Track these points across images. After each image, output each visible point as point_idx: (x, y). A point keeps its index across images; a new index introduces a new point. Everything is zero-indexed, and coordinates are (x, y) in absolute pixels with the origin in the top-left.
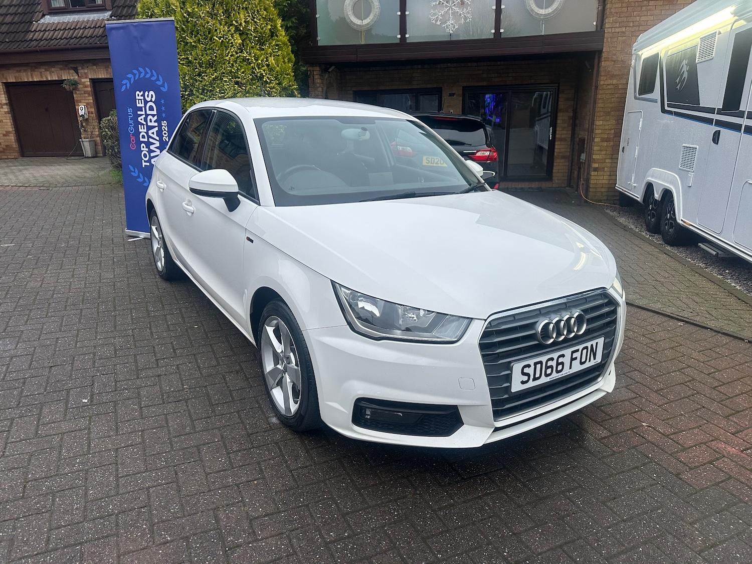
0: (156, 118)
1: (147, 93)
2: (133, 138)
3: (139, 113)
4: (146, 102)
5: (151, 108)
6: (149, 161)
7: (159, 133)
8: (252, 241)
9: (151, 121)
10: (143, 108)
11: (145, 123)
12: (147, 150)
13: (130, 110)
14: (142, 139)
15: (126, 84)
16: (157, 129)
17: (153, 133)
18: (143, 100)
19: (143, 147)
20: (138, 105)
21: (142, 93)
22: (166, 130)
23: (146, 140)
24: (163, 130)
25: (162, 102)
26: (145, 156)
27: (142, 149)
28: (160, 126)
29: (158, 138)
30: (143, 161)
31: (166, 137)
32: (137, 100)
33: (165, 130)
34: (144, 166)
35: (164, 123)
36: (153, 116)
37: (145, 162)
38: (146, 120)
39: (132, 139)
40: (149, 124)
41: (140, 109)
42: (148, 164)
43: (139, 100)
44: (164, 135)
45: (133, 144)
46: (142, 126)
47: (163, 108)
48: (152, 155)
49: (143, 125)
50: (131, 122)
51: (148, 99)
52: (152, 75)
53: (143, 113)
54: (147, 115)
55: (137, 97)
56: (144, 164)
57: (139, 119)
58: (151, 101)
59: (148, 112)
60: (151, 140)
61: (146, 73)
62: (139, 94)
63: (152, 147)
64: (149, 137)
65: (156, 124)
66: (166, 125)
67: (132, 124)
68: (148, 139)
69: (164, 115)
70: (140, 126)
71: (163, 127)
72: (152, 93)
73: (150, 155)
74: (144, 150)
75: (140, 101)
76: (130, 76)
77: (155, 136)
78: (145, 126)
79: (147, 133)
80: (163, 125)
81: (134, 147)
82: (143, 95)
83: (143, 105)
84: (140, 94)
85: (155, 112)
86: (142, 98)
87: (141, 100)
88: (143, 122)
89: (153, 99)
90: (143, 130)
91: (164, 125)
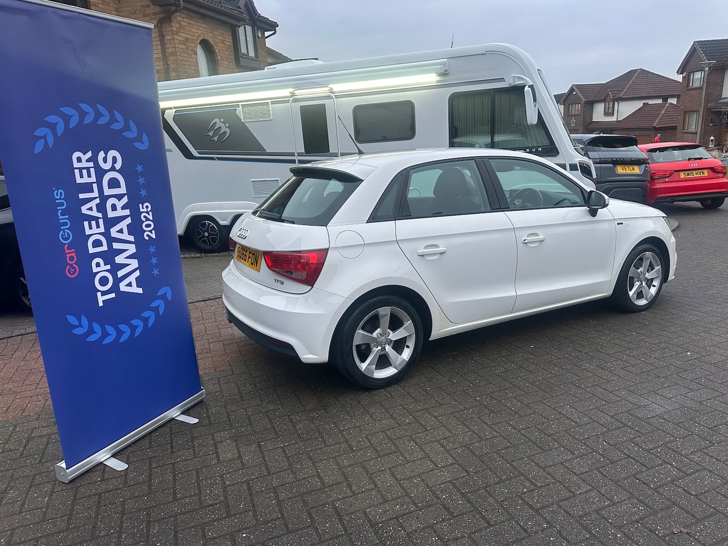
0: (125, 200)
1: (101, 155)
2: (70, 253)
3: (82, 196)
4: (100, 173)
5: (114, 183)
6: (115, 288)
7: (135, 228)
8: (622, 224)
9: (114, 207)
10: (95, 186)
11: (100, 215)
12: (108, 267)
13: (59, 195)
14: (92, 250)
15: (45, 137)
16: (128, 221)
17: (121, 231)
18: (92, 171)
19: (98, 265)
20: (79, 180)
21: (89, 154)
22: (151, 217)
23: (105, 248)
24: (144, 220)
25: (139, 168)
26: (104, 281)
27: (95, 270)
28: (136, 215)
29: (132, 238)
30: (99, 294)
31: (151, 231)
32: (77, 172)
33: (147, 219)
34: (101, 304)
35: (145, 208)
36: (119, 197)
37: (104, 293)
38: (101, 208)
39: (68, 256)
40: (111, 214)
41: (88, 188)
42: (113, 295)
43: (81, 169)
44: (145, 229)
45: (71, 265)
46: (93, 223)
47: (141, 180)
48: (120, 274)
49: (96, 219)
50: (63, 219)
51: (106, 166)
52: (113, 120)
53: (96, 194)
54: (104, 198)
55: (76, 164)
56: (101, 299)
57: (84, 210)
58: (113, 169)
59: (107, 192)
60: (116, 246)
61: (99, 115)
62: (80, 160)
63: (119, 259)
64: (111, 240)
65: (127, 212)
66: (149, 209)
67: (66, 224)
68: (110, 245)
69: (143, 193)
70: (86, 224)
71: (143, 215)
72: (113, 153)
73: (115, 275)
74: (100, 268)
75: (85, 172)
76: (52, 119)
77: (126, 236)
78: (101, 221)
79: (107, 234)
80: (142, 210)
81: (74, 273)
82: (94, 159)
83: (93, 179)
84: (84, 158)
85: (123, 190)
86: (91, 164)
87: (88, 169)
88: (95, 213)
89: (118, 166)
90: (94, 231)
91: (145, 210)
